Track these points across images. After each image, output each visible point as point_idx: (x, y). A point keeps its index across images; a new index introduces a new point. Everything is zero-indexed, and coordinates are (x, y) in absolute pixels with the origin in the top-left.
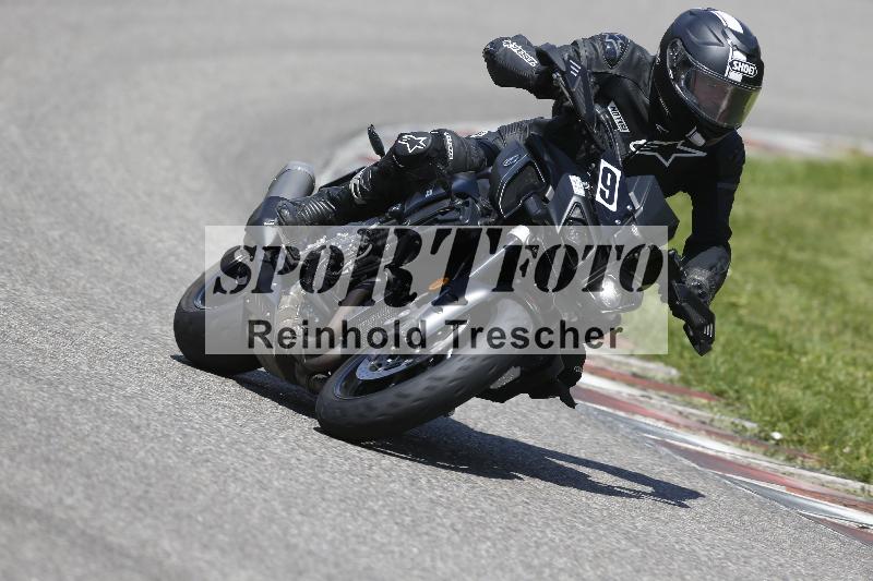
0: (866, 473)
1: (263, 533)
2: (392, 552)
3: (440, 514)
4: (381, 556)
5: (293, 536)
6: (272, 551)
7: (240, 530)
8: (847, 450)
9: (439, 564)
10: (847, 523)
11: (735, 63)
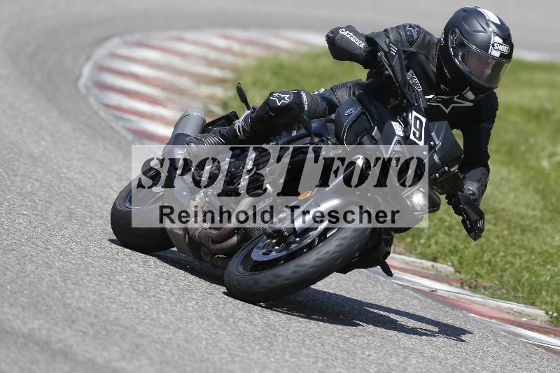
0: (435, 256)
1: (49, 296)
2: (132, 308)
3: (162, 283)
4: (125, 310)
5: (69, 298)
6: (54, 308)
7: (34, 294)
8: (422, 241)
9: (162, 316)
10: (423, 288)
11: (495, 44)
